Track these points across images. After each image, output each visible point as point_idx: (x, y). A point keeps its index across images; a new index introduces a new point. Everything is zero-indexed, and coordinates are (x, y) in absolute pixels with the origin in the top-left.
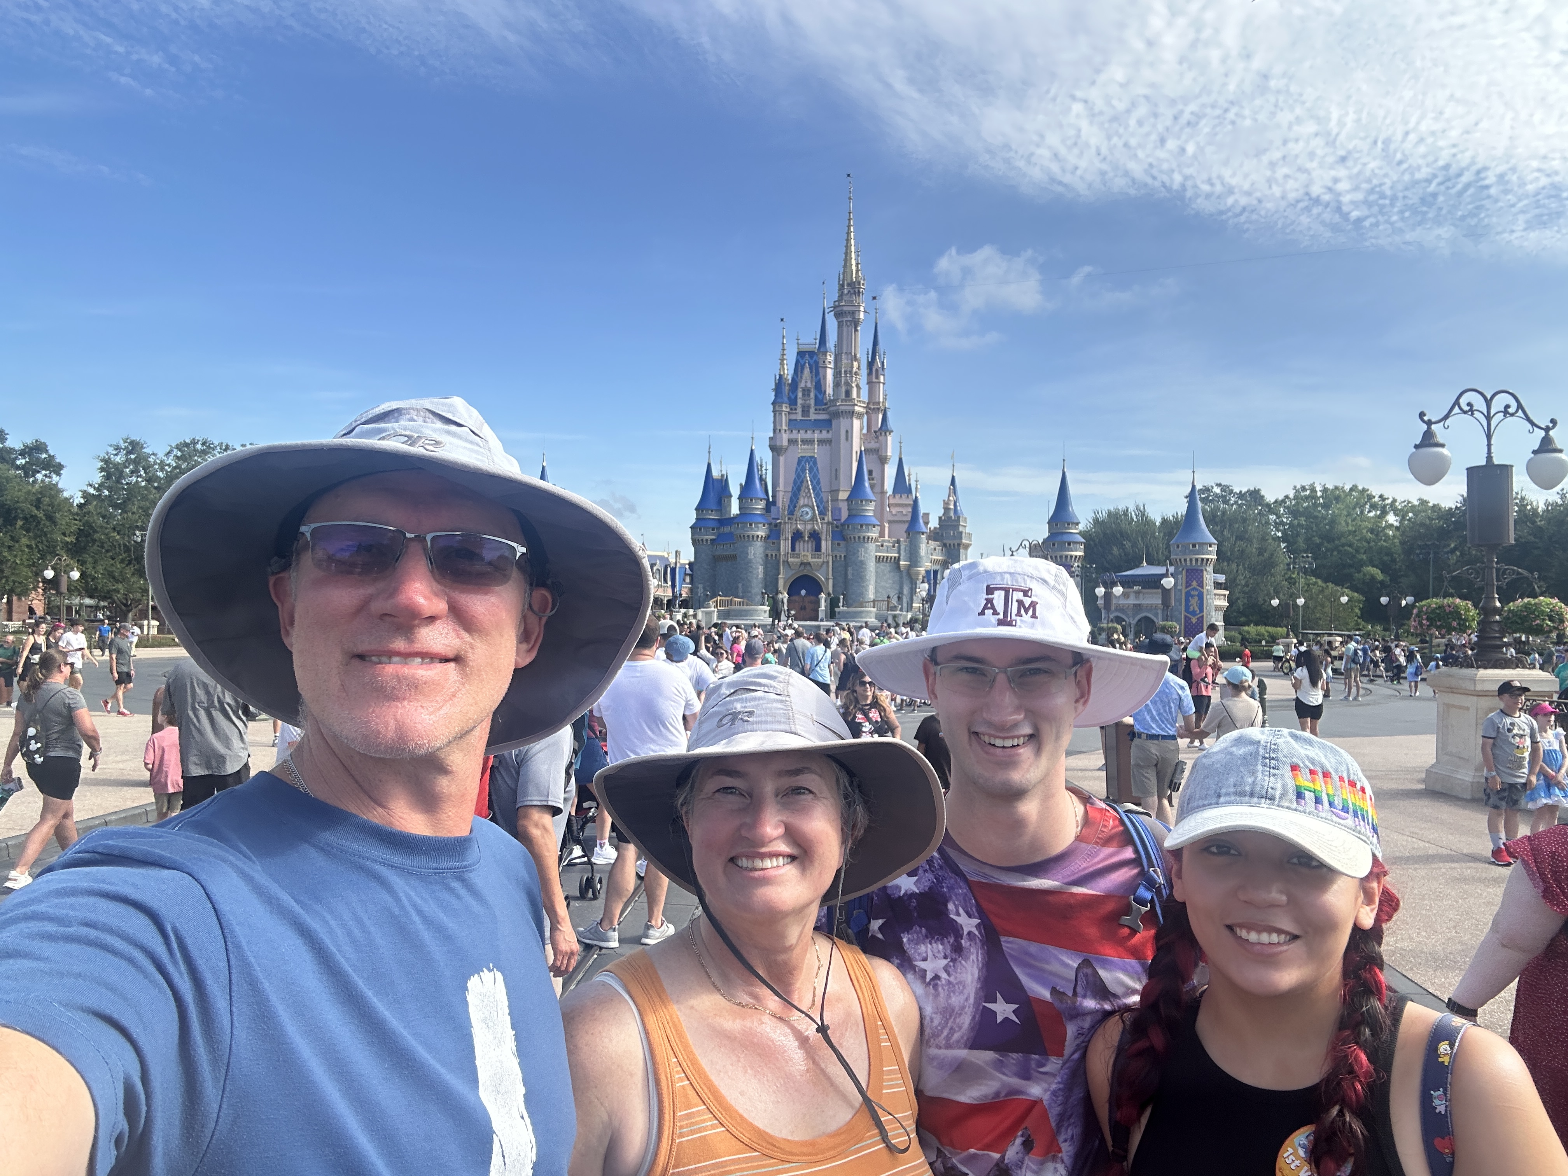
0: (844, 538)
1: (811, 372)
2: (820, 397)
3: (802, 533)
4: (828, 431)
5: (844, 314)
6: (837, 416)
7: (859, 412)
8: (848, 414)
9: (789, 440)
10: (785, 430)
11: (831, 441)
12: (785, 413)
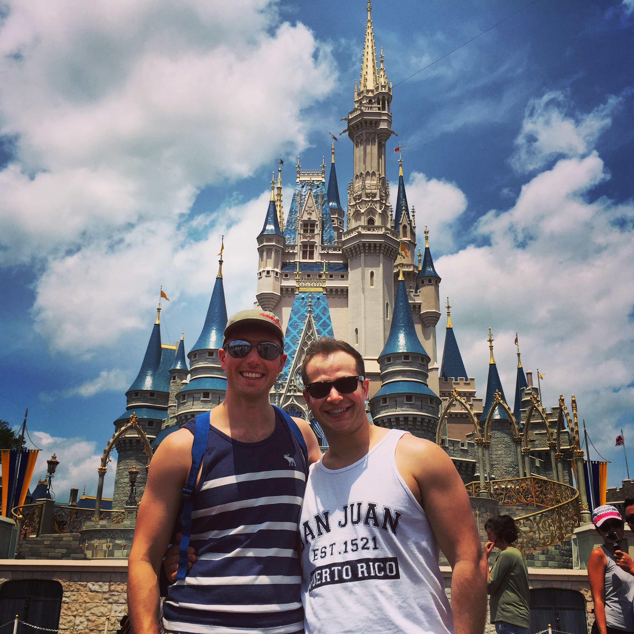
1: (317, 202)
3: (300, 413)
4: (342, 276)
5: (364, 125)
6: (356, 252)
7: (389, 247)
8: (372, 248)
9: (282, 289)
10: (277, 273)
11: (347, 290)
12: (277, 251)
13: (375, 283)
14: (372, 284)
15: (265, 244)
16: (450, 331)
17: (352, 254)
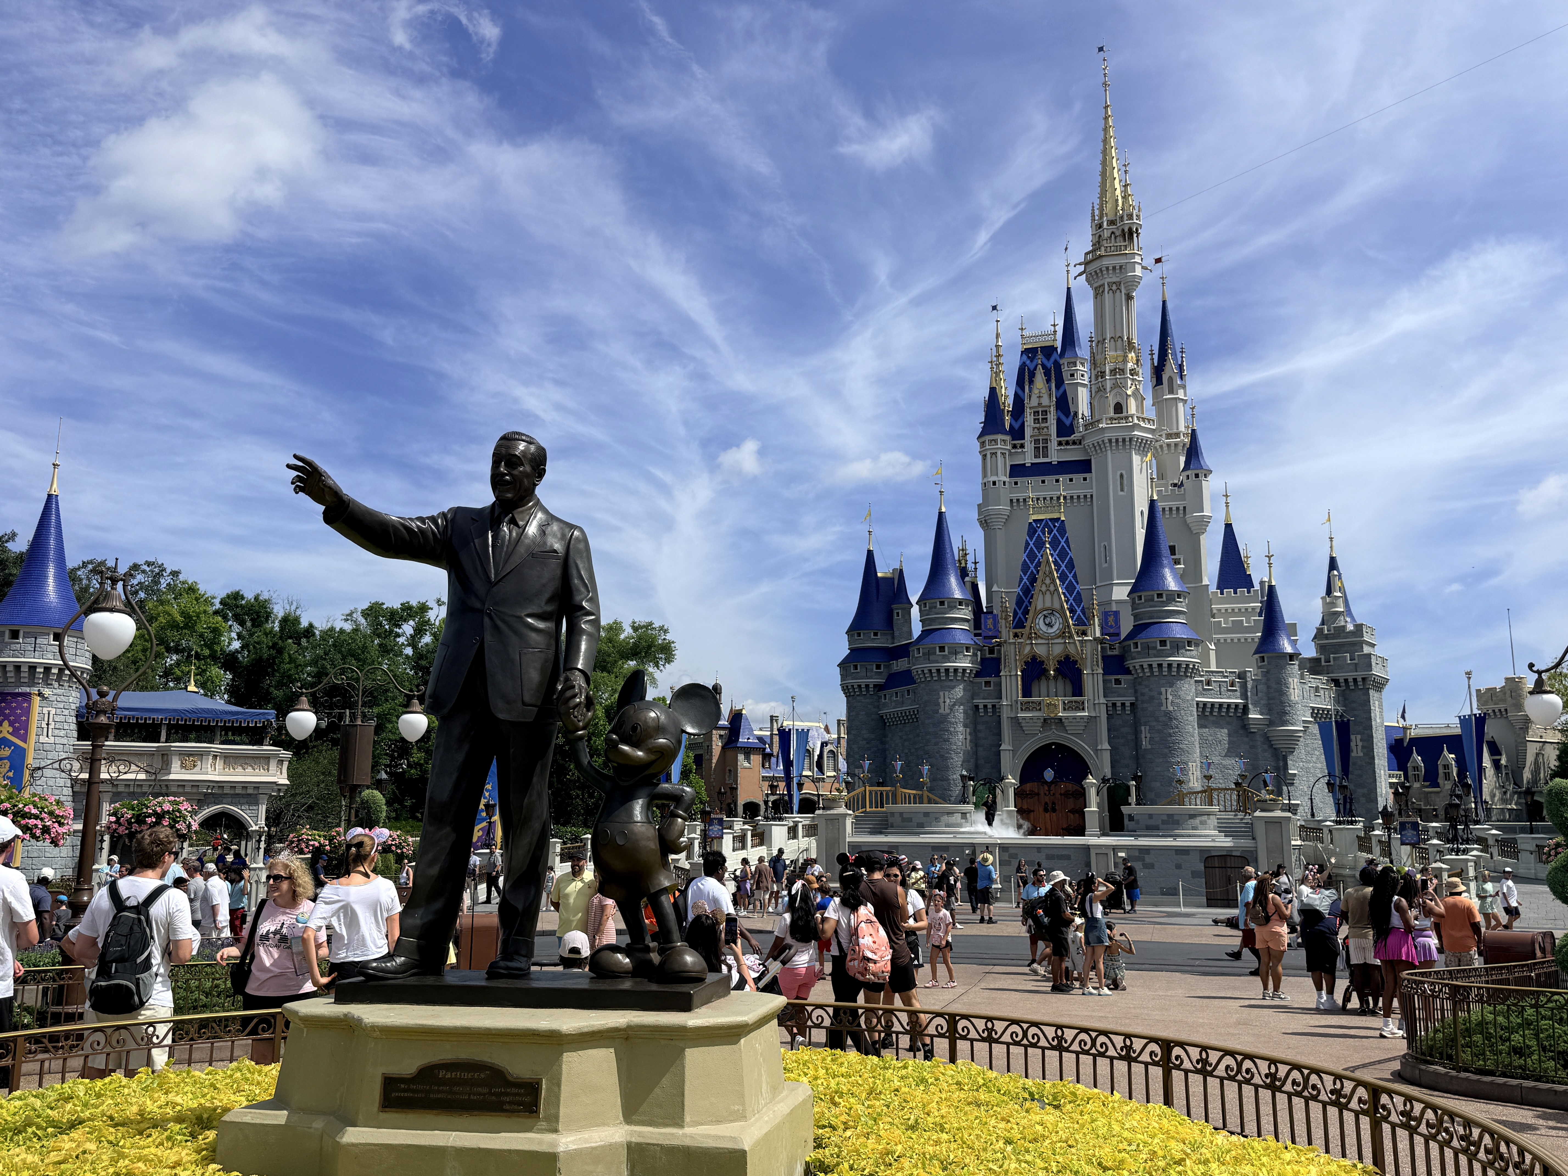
0: (1128, 672)
1: (1048, 381)
2: (1067, 422)
3: (1042, 663)
4: (1085, 479)
5: (1105, 272)
6: (1101, 449)
7: (1142, 440)
8: (1121, 444)
9: (1011, 500)
10: (1004, 483)
11: (1092, 496)
12: (1003, 454)
13: (1126, 488)
14: (1122, 490)
15: (988, 447)
16: (1229, 527)
17: (1096, 450)
